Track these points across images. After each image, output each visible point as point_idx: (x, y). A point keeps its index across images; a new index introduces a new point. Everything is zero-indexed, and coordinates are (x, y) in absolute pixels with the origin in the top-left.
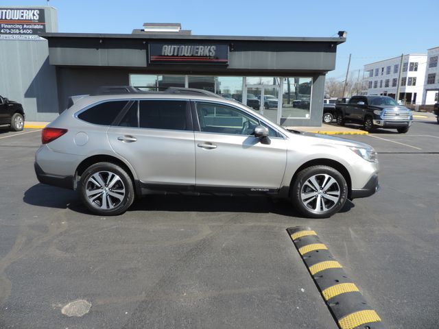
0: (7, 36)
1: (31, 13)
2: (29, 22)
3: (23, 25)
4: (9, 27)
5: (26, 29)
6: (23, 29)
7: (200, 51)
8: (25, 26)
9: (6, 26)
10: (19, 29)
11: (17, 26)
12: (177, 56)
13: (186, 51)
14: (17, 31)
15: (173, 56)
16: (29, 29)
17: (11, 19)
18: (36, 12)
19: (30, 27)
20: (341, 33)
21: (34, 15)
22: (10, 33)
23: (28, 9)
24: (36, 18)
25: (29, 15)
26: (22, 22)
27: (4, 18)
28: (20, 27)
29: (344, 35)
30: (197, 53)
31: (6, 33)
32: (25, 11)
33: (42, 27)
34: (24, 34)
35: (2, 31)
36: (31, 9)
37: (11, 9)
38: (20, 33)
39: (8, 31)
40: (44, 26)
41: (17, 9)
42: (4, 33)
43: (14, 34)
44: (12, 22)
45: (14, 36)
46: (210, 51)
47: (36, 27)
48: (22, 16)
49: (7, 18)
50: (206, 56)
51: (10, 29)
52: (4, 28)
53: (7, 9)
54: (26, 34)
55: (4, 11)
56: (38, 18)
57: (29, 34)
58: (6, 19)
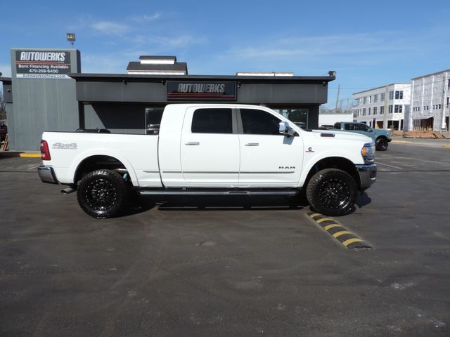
0: (35, 75)
1: (57, 55)
2: (56, 63)
3: (50, 66)
4: (37, 67)
5: (52, 69)
6: (50, 69)
7: (211, 88)
8: (52, 67)
9: (34, 67)
10: (47, 69)
11: (45, 67)
12: (192, 92)
13: (199, 88)
14: (45, 71)
15: (188, 92)
16: (55, 69)
17: (39, 61)
18: (63, 55)
19: (57, 67)
20: (331, 73)
21: (60, 57)
22: (37, 73)
23: (55, 52)
24: (63, 59)
25: (56, 57)
26: (48, 63)
27: (32, 59)
28: (48, 67)
29: (334, 74)
30: (208, 90)
31: (34, 73)
32: (52, 53)
33: (67, 67)
34: (51, 73)
35: (30, 71)
36: (58, 52)
37: (40, 52)
38: (47, 73)
39: (36, 71)
40: (69, 66)
41: (45, 52)
42: (32, 73)
43: (41, 73)
44: (40, 63)
45: (42, 75)
46: (220, 88)
47: (63, 67)
48: (50, 58)
49: (36, 59)
50: (217, 93)
51: (37, 69)
52: (32, 68)
53: (35, 51)
54: (53, 73)
55: (33, 53)
56: (64, 60)
57: (56, 73)
58: (34, 60)
